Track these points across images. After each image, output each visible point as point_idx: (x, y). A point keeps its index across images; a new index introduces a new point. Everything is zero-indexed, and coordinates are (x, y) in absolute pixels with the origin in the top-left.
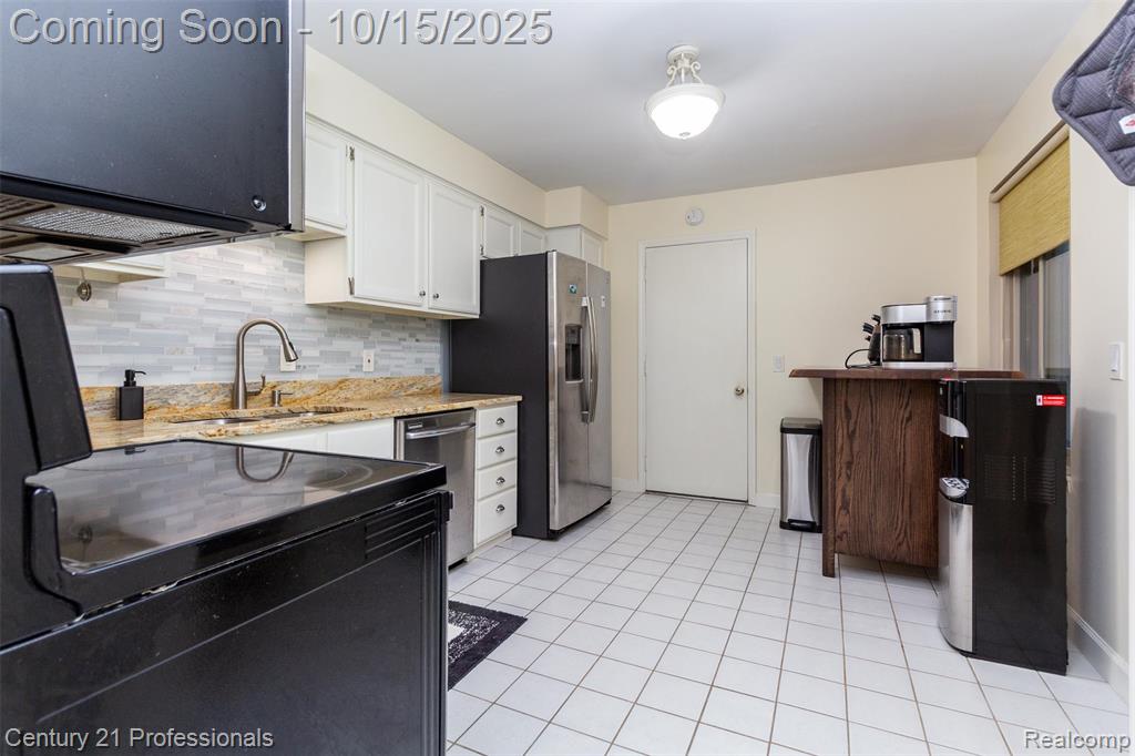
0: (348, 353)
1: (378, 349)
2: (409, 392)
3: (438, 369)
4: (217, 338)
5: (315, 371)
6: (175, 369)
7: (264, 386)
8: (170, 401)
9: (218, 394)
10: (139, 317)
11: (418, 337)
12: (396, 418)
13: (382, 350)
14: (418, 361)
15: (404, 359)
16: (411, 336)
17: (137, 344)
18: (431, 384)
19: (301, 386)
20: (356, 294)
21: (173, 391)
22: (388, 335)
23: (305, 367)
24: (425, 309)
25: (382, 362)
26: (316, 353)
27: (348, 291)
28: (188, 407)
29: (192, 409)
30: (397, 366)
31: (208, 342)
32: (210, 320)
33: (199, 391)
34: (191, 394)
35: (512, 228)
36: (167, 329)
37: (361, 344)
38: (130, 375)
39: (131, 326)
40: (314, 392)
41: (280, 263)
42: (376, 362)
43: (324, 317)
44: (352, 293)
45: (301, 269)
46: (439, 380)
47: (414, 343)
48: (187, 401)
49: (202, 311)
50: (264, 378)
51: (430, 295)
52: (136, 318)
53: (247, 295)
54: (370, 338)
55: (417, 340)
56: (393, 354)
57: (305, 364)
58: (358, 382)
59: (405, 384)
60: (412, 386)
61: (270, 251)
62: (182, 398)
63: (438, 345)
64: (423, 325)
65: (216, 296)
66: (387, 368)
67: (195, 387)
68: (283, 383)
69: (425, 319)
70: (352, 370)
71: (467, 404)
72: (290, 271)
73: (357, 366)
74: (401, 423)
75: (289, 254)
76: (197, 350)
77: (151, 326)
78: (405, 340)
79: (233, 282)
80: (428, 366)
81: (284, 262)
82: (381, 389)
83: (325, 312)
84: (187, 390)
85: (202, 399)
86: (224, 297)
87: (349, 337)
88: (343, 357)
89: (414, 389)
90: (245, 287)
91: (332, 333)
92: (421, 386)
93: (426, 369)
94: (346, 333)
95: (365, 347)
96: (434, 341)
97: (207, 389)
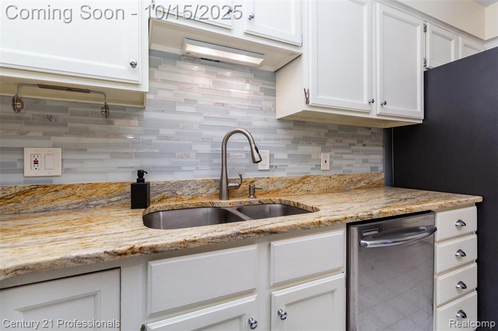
0: (311, 155)
1: (333, 153)
2: (358, 186)
3: (381, 168)
4: (212, 146)
5: (284, 170)
6: (183, 168)
7: (241, 182)
8: (178, 193)
9: (211, 187)
10: (158, 131)
11: (365, 142)
12: (349, 225)
13: (336, 153)
14: (365, 161)
15: (354, 159)
16: (358, 142)
17: (157, 151)
18: (375, 179)
19: (273, 181)
20: (310, 104)
21: (180, 185)
22: (341, 141)
23: (276, 167)
24: (373, 116)
25: (336, 162)
26: (285, 156)
27: (304, 100)
28: (190, 197)
29: (193, 198)
30: (348, 166)
31: (205, 148)
32: (207, 133)
33: (197, 185)
34: (192, 187)
35: (453, 42)
36: (178, 140)
37: (319, 148)
38: (141, 174)
39: (153, 138)
40: (283, 185)
41: (257, 89)
42: (331, 163)
43: (291, 129)
44: (307, 102)
45: (273, 93)
46: (383, 176)
47: (361, 148)
48: (190, 192)
49: (202, 126)
50: (241, 176)
51: (378, 102)
52: (156, 132)
53: (233, 114)
54: (327, 144)
55: (364, 145)
56: (345, 156)
57: (277, 164)
58: (317, 179)
59: (354, 180)
60: (360, 181)
61: (250, 81)
62: (186, 190)
63: (381, 149)
64: (368, 133)
65: (212, 115)
66: (339, 167)
67: (195, 182)
68: (260, 179)
69: (370, 129)
70: (312, 169)
71: (426, 206)
72: (265, 94)
73: (316, 165)
74: (355, 230)
75: (264, 82)
76: (198, 155)
77: (167, 138)
78: (354, 145)
79: (223, 105)
80: (373, 166)
81: (261, 88)
82: (336, 184)
83: (291, 125)
84: (190, 184)
85: (200, 191)
86: (217, 116)
87: (310, 143)
88: (306, 158)
89: (362, 184)
90: (234, 108)
91: (296, 141)
92: (366, 181)
93: (371, 167)
94: (308, 141)
95: (323, 151)
96: (377, 145)
97: (204, 183)
